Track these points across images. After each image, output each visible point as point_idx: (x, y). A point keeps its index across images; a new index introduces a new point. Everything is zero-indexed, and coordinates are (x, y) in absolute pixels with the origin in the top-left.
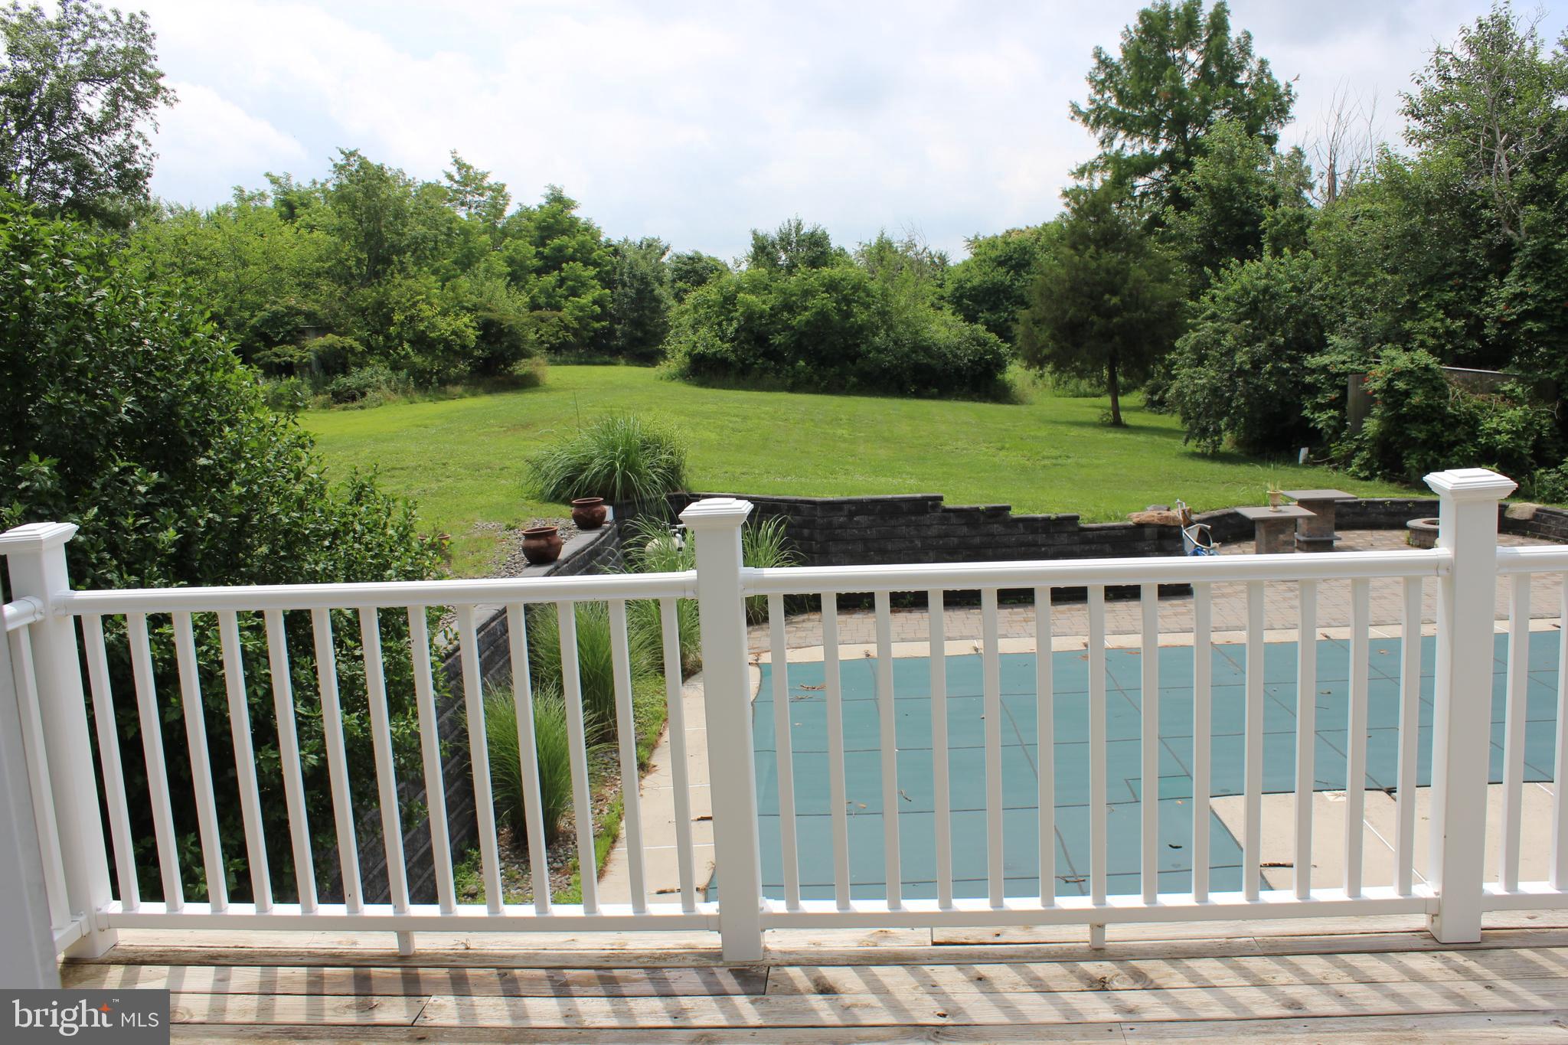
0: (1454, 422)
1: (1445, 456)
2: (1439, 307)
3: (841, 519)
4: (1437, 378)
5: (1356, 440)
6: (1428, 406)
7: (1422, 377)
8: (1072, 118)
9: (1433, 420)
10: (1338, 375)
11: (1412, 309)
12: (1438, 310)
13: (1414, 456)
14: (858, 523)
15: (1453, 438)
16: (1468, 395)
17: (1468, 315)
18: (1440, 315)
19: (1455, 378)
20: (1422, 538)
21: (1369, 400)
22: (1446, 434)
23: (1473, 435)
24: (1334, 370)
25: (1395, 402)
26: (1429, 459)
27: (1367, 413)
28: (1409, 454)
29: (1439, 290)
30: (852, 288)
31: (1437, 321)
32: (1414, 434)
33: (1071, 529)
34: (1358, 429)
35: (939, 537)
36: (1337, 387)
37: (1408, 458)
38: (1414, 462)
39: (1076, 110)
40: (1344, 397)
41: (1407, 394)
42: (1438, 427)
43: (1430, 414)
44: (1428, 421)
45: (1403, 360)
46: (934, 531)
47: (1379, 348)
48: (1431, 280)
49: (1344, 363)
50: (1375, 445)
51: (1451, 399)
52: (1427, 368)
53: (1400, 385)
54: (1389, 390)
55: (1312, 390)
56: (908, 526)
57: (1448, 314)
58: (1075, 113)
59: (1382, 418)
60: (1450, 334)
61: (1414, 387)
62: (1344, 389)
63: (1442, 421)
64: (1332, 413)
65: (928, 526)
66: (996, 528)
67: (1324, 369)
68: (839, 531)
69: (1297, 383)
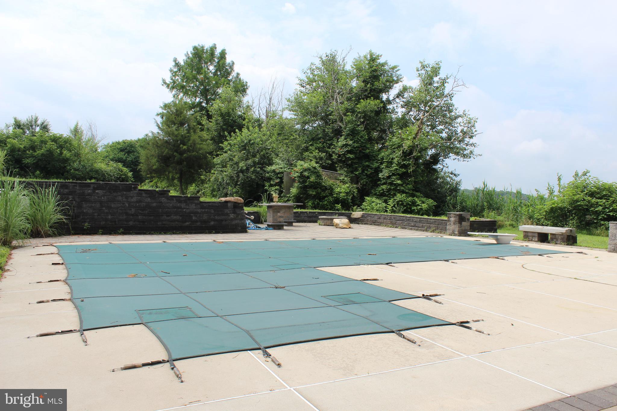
0: (325, 189)
1: (322, 202)
2: (316, 148)
3: (89, 191)
4: (318, 172)
5: (287, 197)
6: (316, 182)
7: (313, 171)
8: (163, 85)
9: (318, 188)
10: (279, 173)
11: (306, 149)
12: (316, 150)
13: (310, 202)
14: (97, 193)
15: (324, 195)
16: (329, 179)
17: (327, 152)
18: (317, 151)
19: (324, 174)
20: (326, 222)
21: (293, 180)
22: (322, 193)
23: (331, 194)
24: (278, 171)
25: (303, 181)
26: (316, 203)
27: (292, 186)
28: (308, 201)
29: (316, 143)
30: (64, 142)
31: (316, 153)
32: (311, 193)
33: (196, 202)
34: (289, 192)
35: (137, 202)
36: (279, 178)
37: (308, 202)
38: (310, 204)
39: (165, 83)
40: (281, 182)
41: (308, 177)
42: (319, 190)
43: (317, 185)
44: (315, 188)
45: (306, 165)
46: (134, 199)
47: (296, 162)
48: (313, 139)
49: (281, 168)
50: (294, 199)
51: (324, 180)
52: (315, 168)
53: (306, 174)
54: (301, 176)
55: (269, 179)
56: (122, 196)
57: (320, 151)
58: (164, 83)
59: (298, 188)
60: (321, 159)
61: (311, 175)
62: (281, 178)
63: (321, 188)
64: (277, 187)
65: (132, 197)
66: (163, 200)
67: (274, 171)
68: (88, 197)
69: (262, 177)
